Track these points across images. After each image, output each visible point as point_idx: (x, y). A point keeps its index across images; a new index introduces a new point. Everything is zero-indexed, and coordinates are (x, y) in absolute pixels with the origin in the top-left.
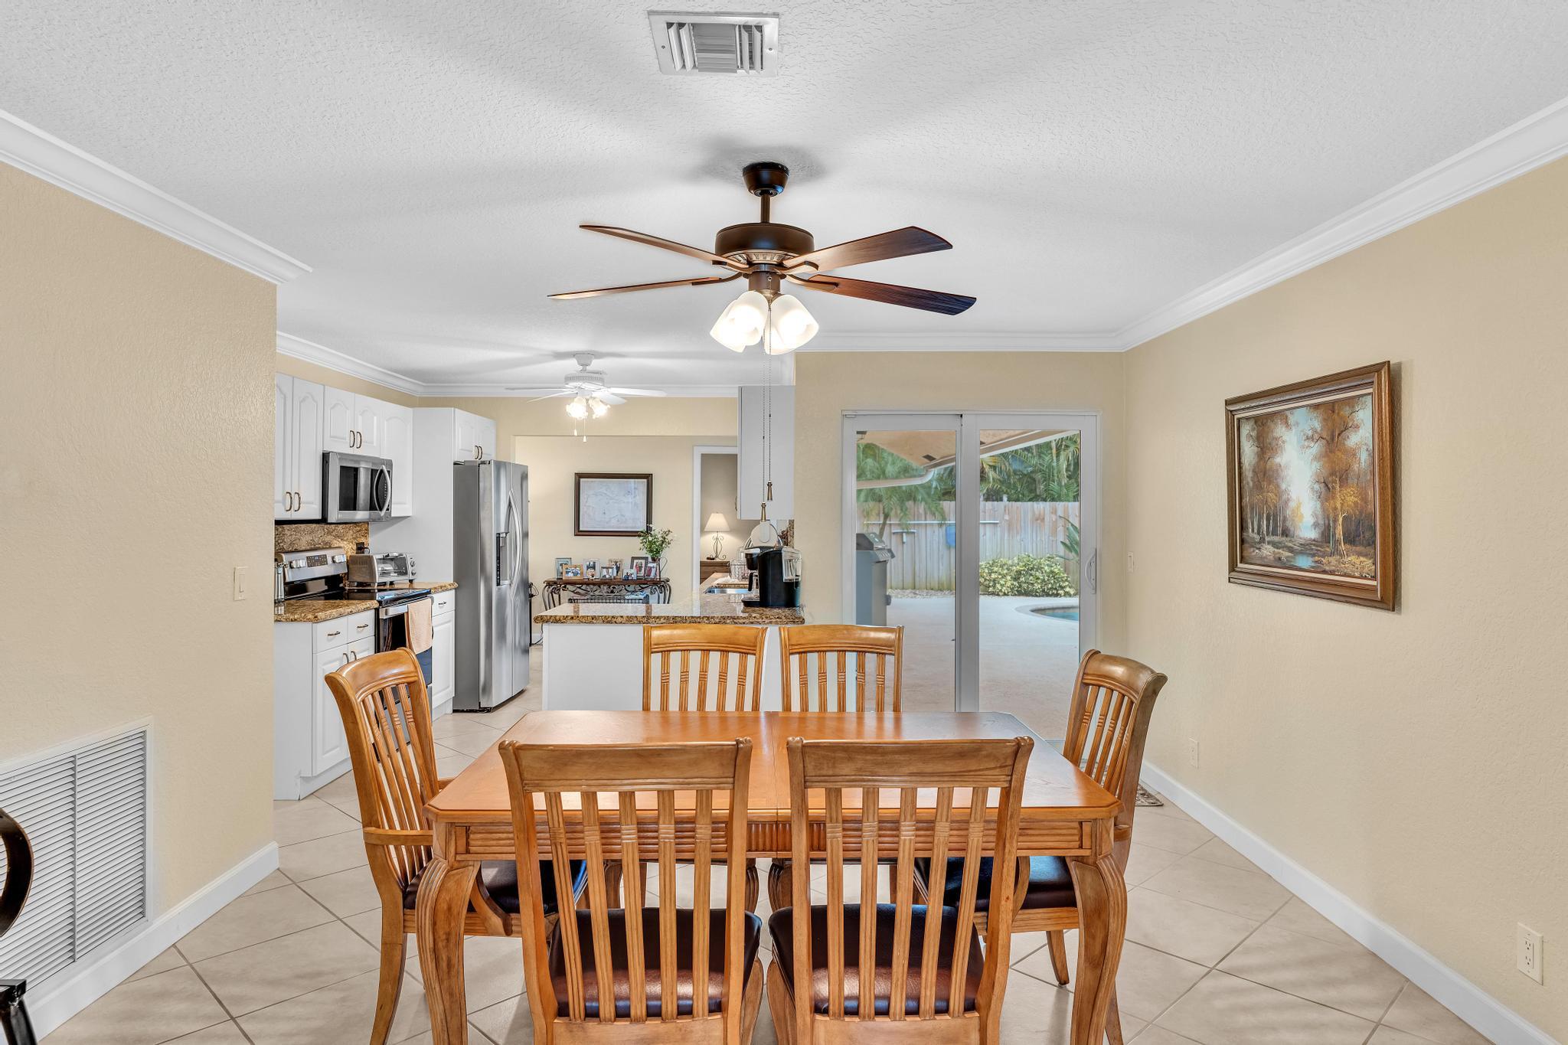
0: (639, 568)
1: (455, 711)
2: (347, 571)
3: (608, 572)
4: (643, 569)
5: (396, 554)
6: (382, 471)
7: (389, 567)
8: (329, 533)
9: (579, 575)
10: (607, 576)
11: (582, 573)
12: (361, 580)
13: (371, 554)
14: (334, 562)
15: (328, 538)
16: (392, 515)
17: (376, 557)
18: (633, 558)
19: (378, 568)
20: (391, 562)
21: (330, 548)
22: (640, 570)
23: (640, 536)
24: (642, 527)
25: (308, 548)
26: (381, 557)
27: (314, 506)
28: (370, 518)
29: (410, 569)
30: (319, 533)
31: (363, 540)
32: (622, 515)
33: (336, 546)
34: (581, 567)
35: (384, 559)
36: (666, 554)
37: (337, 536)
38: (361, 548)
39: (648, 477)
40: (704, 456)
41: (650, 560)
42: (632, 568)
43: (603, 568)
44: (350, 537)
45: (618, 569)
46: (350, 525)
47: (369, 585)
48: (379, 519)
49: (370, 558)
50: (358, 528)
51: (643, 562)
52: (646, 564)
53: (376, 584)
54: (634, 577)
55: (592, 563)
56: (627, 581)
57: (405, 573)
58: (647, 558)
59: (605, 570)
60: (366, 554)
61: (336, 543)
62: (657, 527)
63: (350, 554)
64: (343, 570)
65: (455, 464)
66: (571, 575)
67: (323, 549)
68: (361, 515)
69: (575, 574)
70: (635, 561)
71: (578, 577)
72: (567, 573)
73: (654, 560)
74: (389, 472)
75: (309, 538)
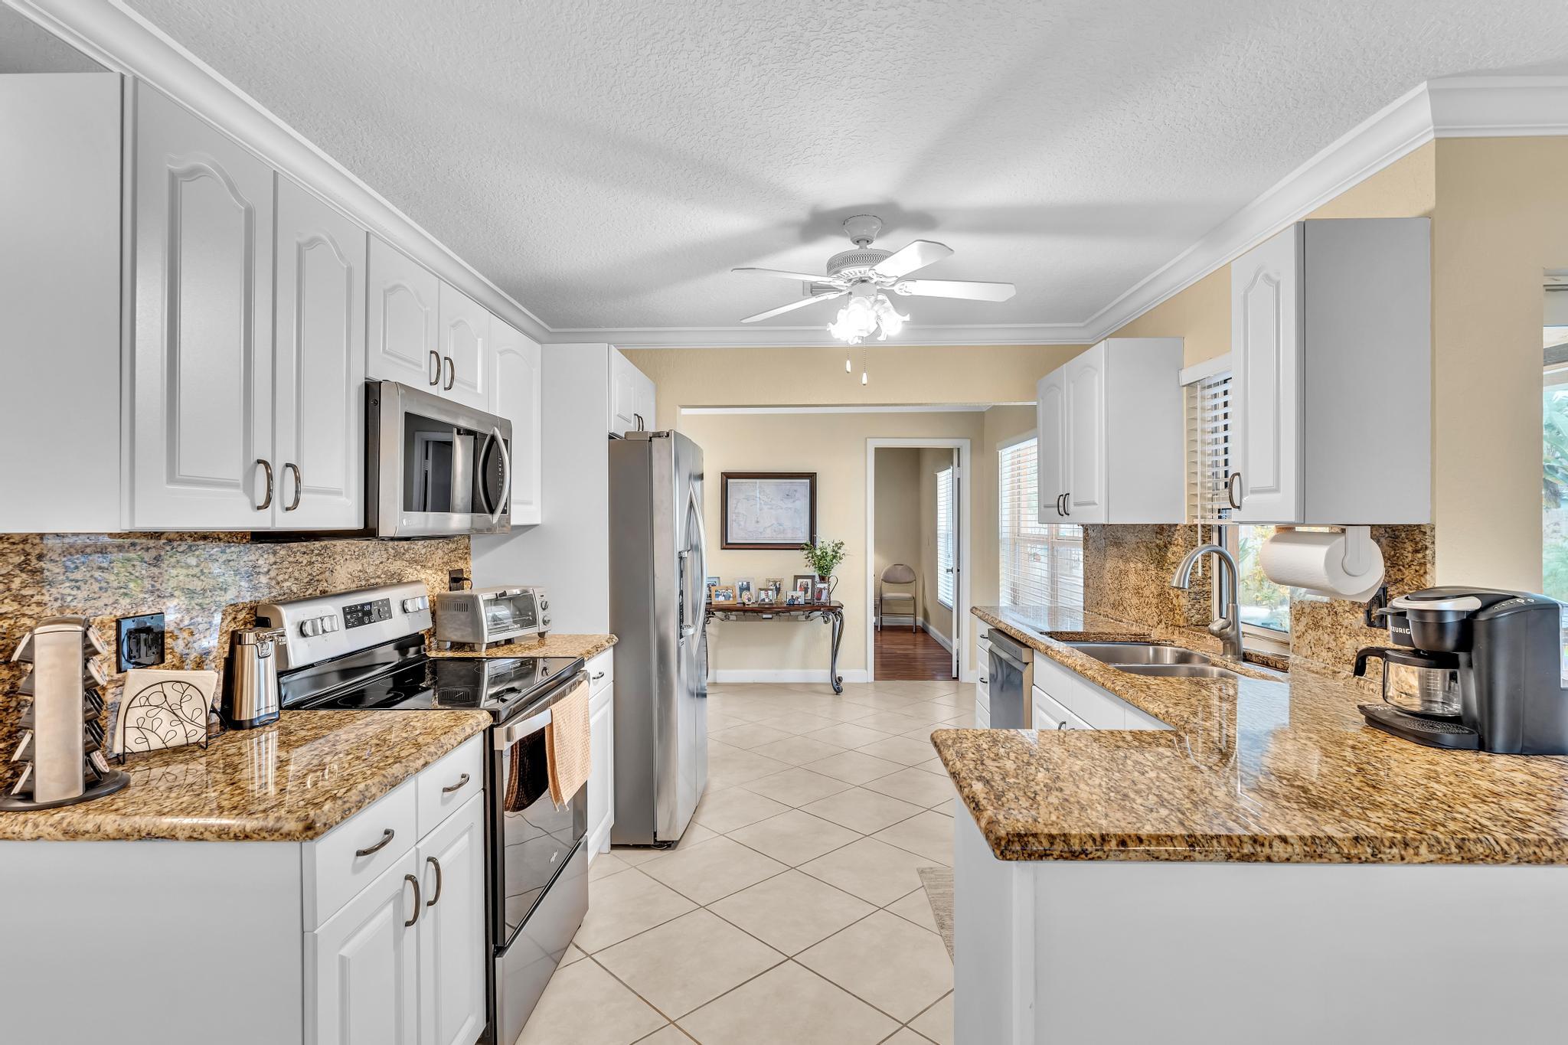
0: (806, 590)
1: (614, 847)
2: (430, 625)
3: (767, 596)
4: (810, 591)
5: (517, 591)
6: (493, 439)
7: (504, 611)
8: (398, 555)
9: (731, 599)
10: (767, 600)
11: (734, 597)
12: (457, 637)
13: (474, 593)
14: (405, 611)
15: (396, 566)
16: (513, 522)
17: (483, 597)
18: (797, 577)
19: (486, 613)
20: (506, 602)
21: (400, 583)
22: (806, 592)
23: (803, 549)
24: (803, 537)
25: (353, 586)
26: (492, 596)
27: (343, 499)
28: (472, 528)
29: (540, 615)
30: (371, 558)
31: (460, 565)
32: (780, 525)
33: (409, 580)
34: (733, 588)
35: (496, 599)
36: (837, 572)
37: (414, 561)
38: (457, 579)
39: (812, 477)
40: (878, 450)
41: (817, 579)
42: (795, 589)
43: (761, 589)
44: (439, 561)
45: (778, 590)
46: (437, 541)
47: (472, 649)
48: (489, 530)
49: (473, 600)
50: (452, 546)
51: (809, 581)
52: (813, 584)
53: (484, 646)
54: (801, 601)
55: (745, 583)
56: (791, 607)
57: (533, 622)
58: (814, 576)
59: (762, 592)
60: (466, 592)
61: (411, 574)
62: (825, 538)
63: (437, 591)
64: (423, 625)
65: (610, 437)
66: (721, 598)
67: (386, 586)
68: (457, 521)
69: (727, 598)
70: (799, 581)
71: (731, 602)
72: (717, 596)
73: (823, 579)
74: (506, 442)
75: (354, 567)
